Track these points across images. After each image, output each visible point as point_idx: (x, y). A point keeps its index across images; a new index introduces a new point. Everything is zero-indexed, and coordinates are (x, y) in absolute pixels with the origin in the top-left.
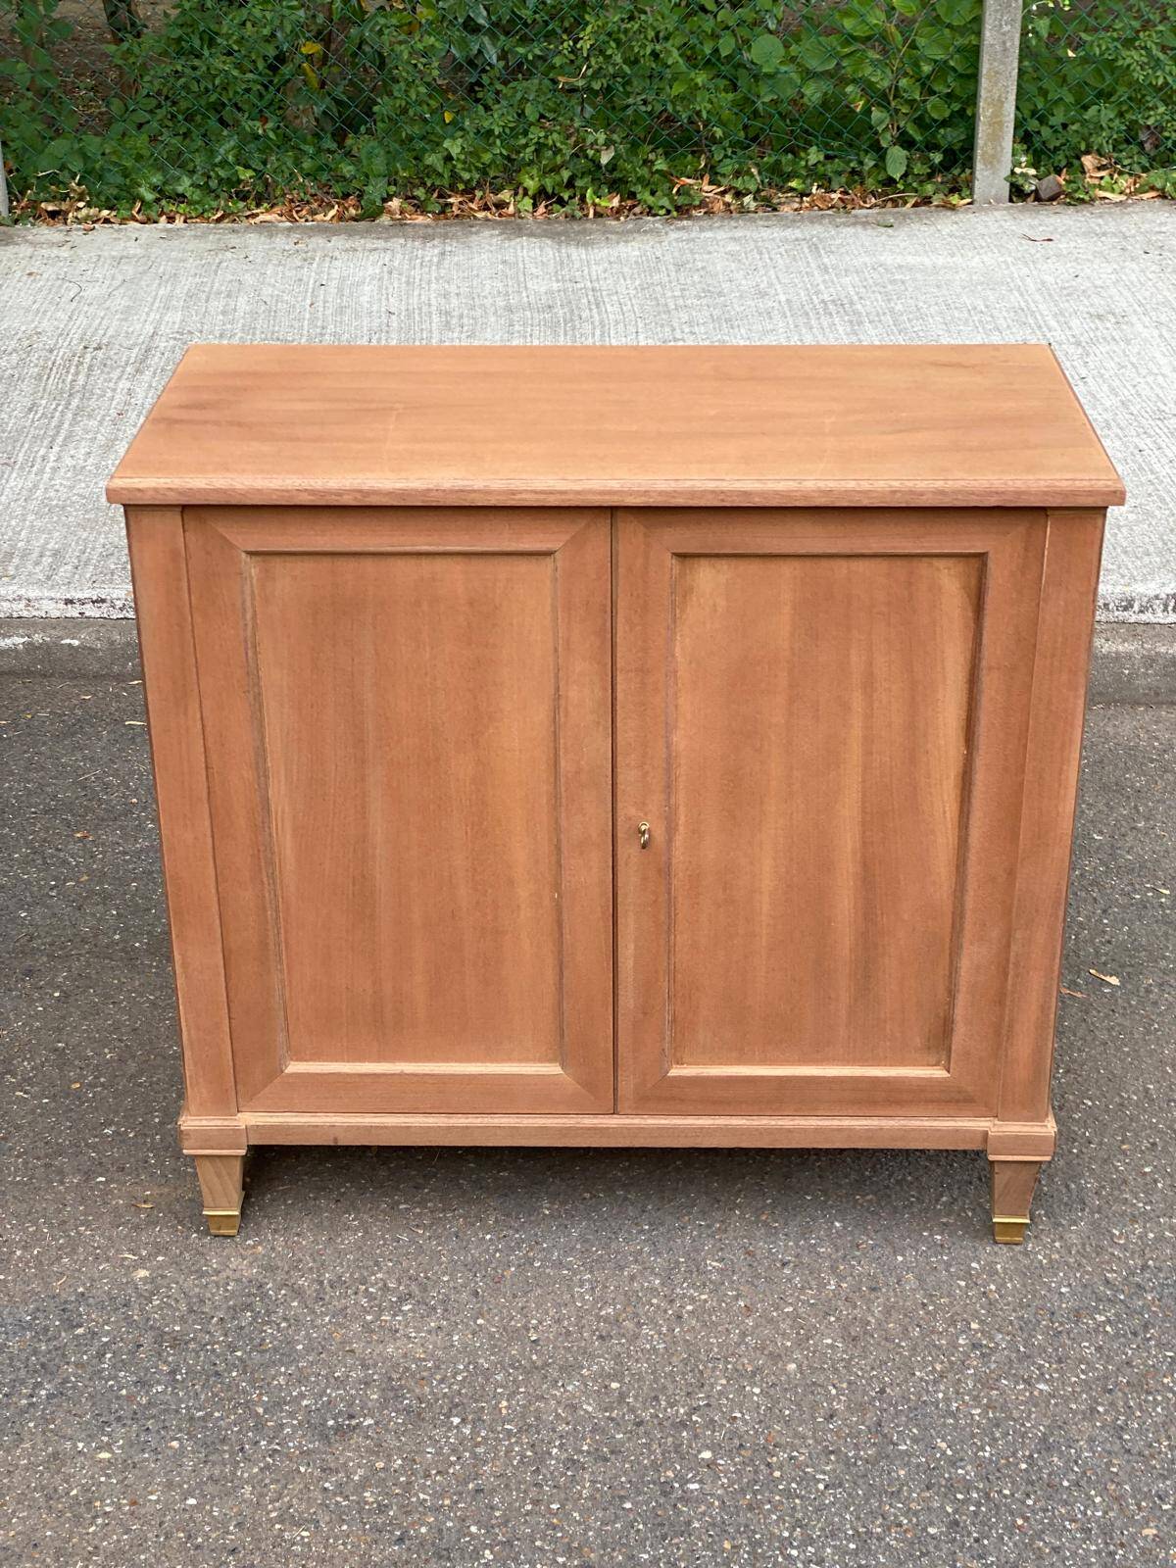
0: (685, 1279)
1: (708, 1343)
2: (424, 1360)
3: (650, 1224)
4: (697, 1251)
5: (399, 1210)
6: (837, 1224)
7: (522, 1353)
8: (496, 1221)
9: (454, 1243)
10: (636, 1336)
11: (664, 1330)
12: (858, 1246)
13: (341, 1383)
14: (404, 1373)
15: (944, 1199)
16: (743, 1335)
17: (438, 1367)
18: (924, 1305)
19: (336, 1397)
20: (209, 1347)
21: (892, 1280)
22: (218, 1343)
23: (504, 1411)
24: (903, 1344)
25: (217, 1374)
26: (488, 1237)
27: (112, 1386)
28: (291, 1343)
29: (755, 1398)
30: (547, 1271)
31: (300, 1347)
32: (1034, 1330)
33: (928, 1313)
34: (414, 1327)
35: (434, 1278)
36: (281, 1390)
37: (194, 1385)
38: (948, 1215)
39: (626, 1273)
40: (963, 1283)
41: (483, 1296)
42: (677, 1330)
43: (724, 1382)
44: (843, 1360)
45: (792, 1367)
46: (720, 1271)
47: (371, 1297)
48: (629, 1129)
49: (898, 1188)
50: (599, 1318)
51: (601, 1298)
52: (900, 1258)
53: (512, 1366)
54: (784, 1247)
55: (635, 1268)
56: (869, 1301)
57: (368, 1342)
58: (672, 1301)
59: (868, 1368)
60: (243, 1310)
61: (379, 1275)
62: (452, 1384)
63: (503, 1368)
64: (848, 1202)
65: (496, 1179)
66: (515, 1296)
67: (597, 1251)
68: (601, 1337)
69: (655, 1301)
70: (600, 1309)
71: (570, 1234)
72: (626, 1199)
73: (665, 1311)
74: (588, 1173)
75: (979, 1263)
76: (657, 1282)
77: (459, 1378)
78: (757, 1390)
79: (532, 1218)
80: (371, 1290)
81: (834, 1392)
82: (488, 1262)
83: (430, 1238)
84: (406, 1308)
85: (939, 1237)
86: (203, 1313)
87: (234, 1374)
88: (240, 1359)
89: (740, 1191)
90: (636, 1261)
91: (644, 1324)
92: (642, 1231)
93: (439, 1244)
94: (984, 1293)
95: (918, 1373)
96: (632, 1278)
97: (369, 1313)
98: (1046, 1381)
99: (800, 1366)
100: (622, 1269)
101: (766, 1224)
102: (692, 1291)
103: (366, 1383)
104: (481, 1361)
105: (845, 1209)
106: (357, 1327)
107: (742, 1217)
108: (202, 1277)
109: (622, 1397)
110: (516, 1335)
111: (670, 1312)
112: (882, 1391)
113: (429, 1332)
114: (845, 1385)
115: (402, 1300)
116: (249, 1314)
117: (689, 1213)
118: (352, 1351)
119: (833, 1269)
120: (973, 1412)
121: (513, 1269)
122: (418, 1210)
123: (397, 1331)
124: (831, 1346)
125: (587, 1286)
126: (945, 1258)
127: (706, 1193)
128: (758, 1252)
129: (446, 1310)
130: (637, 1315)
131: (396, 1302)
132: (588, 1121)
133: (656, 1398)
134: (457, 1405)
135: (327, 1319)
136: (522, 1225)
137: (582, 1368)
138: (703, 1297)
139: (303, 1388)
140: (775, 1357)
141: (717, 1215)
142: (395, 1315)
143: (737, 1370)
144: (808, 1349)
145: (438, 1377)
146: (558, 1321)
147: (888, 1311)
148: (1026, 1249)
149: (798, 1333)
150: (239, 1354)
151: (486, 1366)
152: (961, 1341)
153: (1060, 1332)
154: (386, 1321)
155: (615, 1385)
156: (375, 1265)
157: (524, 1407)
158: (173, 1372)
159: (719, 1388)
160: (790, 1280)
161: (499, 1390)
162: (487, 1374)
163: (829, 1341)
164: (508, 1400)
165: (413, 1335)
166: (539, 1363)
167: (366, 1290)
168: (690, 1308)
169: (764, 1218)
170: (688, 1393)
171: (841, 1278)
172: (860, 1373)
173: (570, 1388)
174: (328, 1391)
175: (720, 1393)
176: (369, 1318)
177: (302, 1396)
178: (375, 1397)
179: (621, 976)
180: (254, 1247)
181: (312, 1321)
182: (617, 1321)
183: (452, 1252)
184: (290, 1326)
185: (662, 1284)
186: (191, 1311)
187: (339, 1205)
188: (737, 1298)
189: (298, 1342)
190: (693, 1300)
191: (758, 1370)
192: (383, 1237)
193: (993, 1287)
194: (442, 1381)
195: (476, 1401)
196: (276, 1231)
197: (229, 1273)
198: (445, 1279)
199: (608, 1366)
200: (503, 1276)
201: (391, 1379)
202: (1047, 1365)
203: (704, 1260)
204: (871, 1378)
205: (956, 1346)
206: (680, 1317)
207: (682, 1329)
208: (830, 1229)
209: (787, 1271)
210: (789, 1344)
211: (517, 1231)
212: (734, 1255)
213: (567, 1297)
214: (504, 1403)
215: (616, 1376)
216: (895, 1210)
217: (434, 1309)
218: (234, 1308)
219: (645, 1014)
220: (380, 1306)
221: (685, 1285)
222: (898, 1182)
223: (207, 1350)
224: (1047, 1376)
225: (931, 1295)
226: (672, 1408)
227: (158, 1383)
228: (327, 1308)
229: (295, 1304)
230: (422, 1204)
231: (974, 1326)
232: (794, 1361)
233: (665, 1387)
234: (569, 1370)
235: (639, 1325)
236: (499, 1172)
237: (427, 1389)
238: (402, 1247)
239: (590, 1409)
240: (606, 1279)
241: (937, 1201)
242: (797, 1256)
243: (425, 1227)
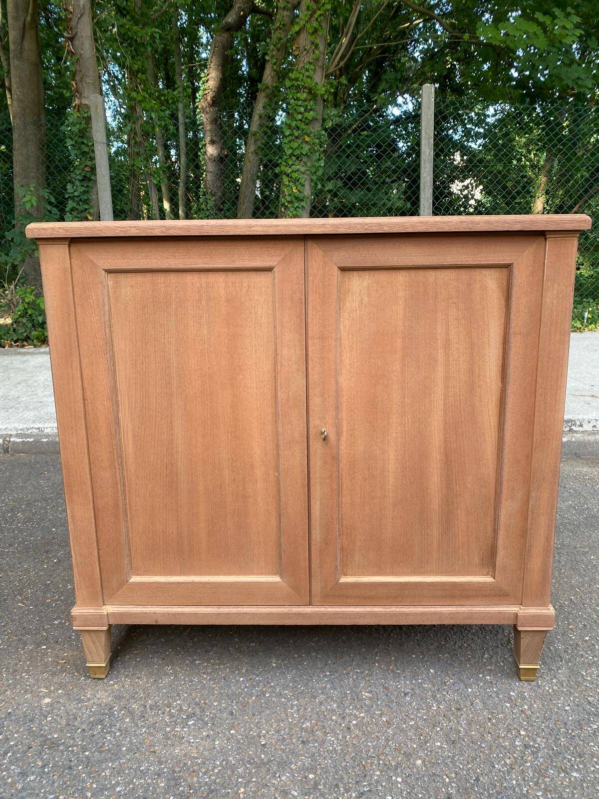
0: (351, 704)
1: (367, 746)
2: (197, 758)
3: (330, 672)
4: (356, 687)
5: (195, 664)
6: (432, 671)
7: (256, 754)
8: (247, 671)
9: (222, 683)
10: (324, 742)
11: (340, 736)
12: (445, 683)
13: (144, 774)
14: (183, 767)
15: (486, 656)
16: (387, 740)
17: (204, 763)
18: (490, 719)
19: (139, 784)
20: (70, 749)
21: (468, 704)
22: (76, 746)
23: (242, 796)
24: (483, 746)
25: (70, 768)
26: (241, 679)
27: (4, 776)
28: (119, 746)
29: (399, 785)
30: (273, 699)
31: (124, 749)
32: (558, 735)
33: (493, 724)
34: (194, 736)
35: (209, 703)
36: (106, 779)
37: (53, 776)
38: (491, 664)
39: (317, 700)
40: (508, 705)
41: (236, 715)
42: (348, 737)
43: (378, 773)
44: (449, 757)
45: (419, 762)
46: (370, 699)
47: (171, 715)
48: (317, 614)
49: (460, 650)
50: (302, 729)
51: (303, 716)
52: (470, 690)
53: (249, 762)
54: (404, 684)
55: (322, 697)
56: (457, 717)
57: (165, 746)
58: (344, 718)
59: (466, 763)
60: (97, 724)
61: (179, 702)
62: (211, 776)
63: (244, 764)
64: (435, 659)
65: (248, 647)
66: (254, 715)
67: (301, 687)
68: (303, 742)
69: (334, 718)
70: (303, 723)
71: (286, 677)
72: (317, 658)
73: (340, 725)
74: (296, 644)
75: (514, 692)
76: (335, 705)
77: (216, 771)
78: (399, 780)
79: (266, 669)
80: (172, 711)
81: (447, 780)
82: (240, 694)
83: (210, 680)
84: (190, 723)
85: (489, 678)
86: (74, 726)
87: (80, 768)
88: (87, 757)
89: (377, 653)
90: (323, 693)
91: (328, 733)
92: (325, 676)
93: (214, 684)
94: (522, 711)
95: (497, 766)
96: (321, 703)
97: (168, 726)
98: (576, 771)
99: (424, 762)
100: (315, 697)
101: (393, 671)
102: (355, 711)
103: (159, 775)
104: (231, 758)
105: (435, 662)
106: (160, 736)
107: (380, 667)
108: (79, 703)
109: (316, 784)
110: (252, 741)
111: (343, 725)
112: (477, 780)
113: (202, 739)
114: (453, 775)
115: (189, 717)
116: (100, 727)
117: (351, 666)
118: (154, 752)
119: (434, 697)
120: (538, 794)
121: (254, 698)
122: (205, 664)
123: (183, 738)
124: (441, 747)
125: (295, 708)
126: (495, 689)
127: (359, 654)
128: (390, 687)
129: (213, 724)
130: (324, 727)
131: (186, 719)
132: (295, 610)
133: (337, 786)
134: (213, 791)
135: (144, 730)
136: (260, 673)
137: (291, 763)
138: (362, 715)
139: (120, 778)
140: (408, 755)
141: (366, 666)
142: (184, 727)
143: (385, 765)
144: (427, 749)
145: (203, 770)
146: (278, 731)
147: (469, 724)
148: (538, 683)
149: (420, 739)
150: (87, 753)
151: (233, 762)
152: (517, 743)
153: (574, 736)
154: (177, 731)
155: (311, 776)
156: (178, 696)
157: (254, 792)
158: (44, 766)
159: (376, 778)
160: (410, 704)
161: (240, 780)
162: (233, 768)
163: (439, 744)
164: (245, 788)
165: (192, 740)
166: (265, 760)
167: (170, 710)
168: (354, 722)
169: (391, 667)
170: (357, 782)
171: (439, 703)
172: (461, 767)
173: (283, 778)
174: (135, 780)
175: (377, 782)
176: (168, 729)
177: (118, 784)
178: (163, 785)
179: (313, 522)
180: (113, 685)
181: (135, 731)
182: (312, 731)
183: (221, 688)
184: (121, 735)
185: (338, 707)
186: (68, 725)
187: (164, 661)
188: (381, 715)
189: (124, 745)
190: (356, 717)
191: (398, 765)
192: (184, 679)
193: (526, 707)
194: (205, 774)
195: (225, 788)
196: (127, 676)
197: (96, 700)
198: (215, 704)
199: (307, 762)
200: (248, 702)
201: (174, 771)
202: (573, 759)
203: (361, 692)
204: (469, 770)
205: (515, 747)
206: (349, 728)
207: (351, 737)
208: (428, 673)
209: (408, 699)
210: (415, 746)
211: (258, 676)
212: (377, 689)
213: (283, 715)
214: (242, 790)
215: (312, 770)
216: (461, 663)
217: (207, 723)
218: (92, 723)
219: (326, 544)
220: (175, 722)
221: (351, 707)
222: (460, 647)
223: (69, 751)
224: (576, 767)
225: (492, 713)
226: (347, 793)
227: (33, 774)
228: (146, 724)
229: (128, 720)
230: (208, 661)
231: (522, 733)
232: (420, 757)
233: (342, 778)
234: (283, 765)
235: (326, 734)
236: (250, 643)
237: (195, 779)
238: (193, 685)
239: (296, 794)
240: (306, 704)
241: (483, 657)
242: (412, 689)
243: (208, 674)
